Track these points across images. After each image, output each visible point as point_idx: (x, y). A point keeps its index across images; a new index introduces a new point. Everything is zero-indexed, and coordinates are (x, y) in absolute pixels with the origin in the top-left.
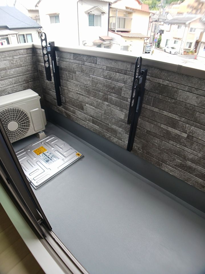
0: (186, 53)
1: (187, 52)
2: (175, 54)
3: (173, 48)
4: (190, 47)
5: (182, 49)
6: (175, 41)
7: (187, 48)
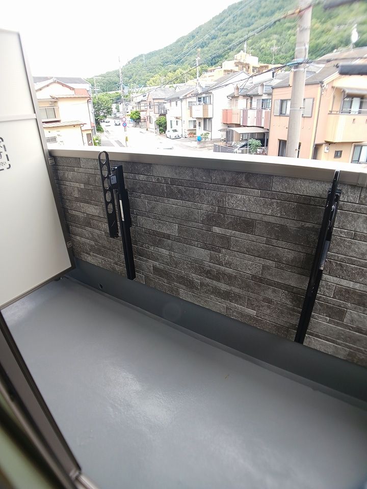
0: (192, 136)
1: (194, 134)
2: (176, 138)
3: (175, 131)
4: (195, 127)
5: (186, 131)
6: (177, 121)
7: (192, 128)
